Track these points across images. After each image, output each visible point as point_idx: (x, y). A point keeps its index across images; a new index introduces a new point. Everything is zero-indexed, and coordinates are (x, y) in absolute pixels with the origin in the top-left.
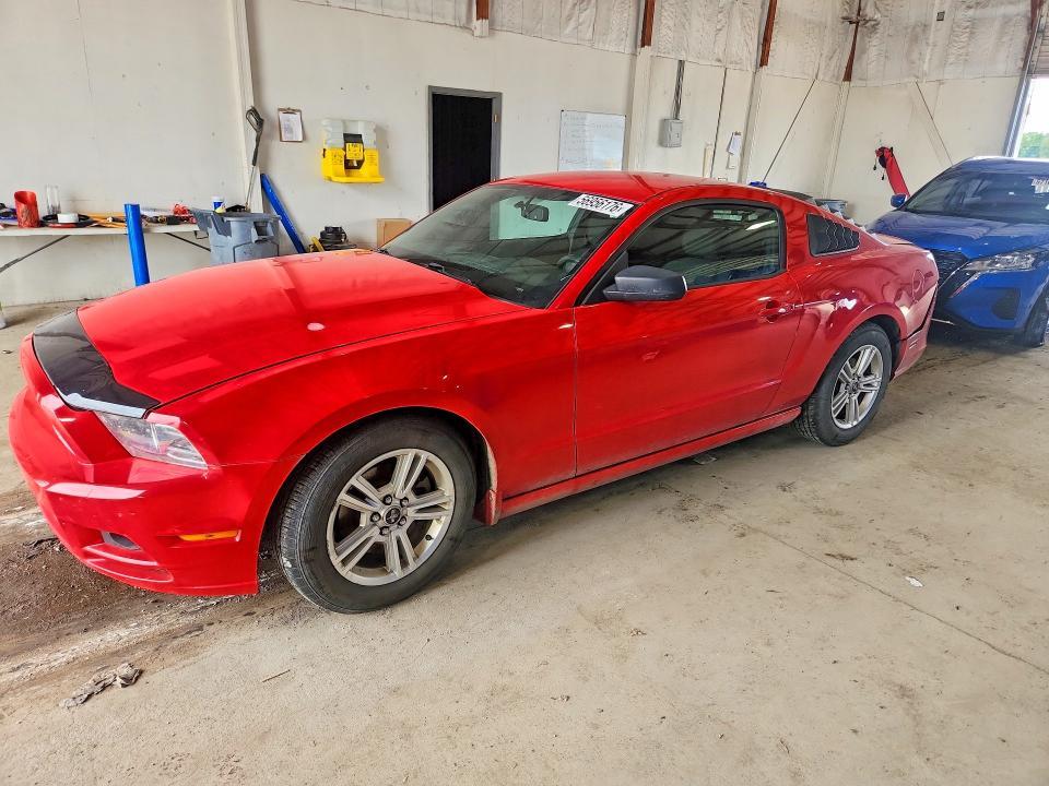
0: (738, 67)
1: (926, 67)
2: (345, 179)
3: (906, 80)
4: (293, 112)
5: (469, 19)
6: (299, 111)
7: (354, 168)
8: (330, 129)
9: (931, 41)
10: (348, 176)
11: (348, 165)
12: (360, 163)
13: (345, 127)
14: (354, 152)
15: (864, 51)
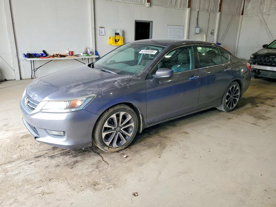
0: (213, 12)
1: (264, 11)
2: (115, 45)
3: (259, 15)
4: (103, 28)
5: (145, 3)
6: (104, 27)
7: (117, 41)
8: (112, 32)
9: (266, 4)
10: (116, 44)
11: (116, 41)
12: (119, 40)
13: (115, 31)
14: (117, 37)
15: (247, 7)
